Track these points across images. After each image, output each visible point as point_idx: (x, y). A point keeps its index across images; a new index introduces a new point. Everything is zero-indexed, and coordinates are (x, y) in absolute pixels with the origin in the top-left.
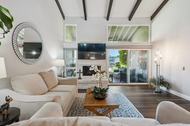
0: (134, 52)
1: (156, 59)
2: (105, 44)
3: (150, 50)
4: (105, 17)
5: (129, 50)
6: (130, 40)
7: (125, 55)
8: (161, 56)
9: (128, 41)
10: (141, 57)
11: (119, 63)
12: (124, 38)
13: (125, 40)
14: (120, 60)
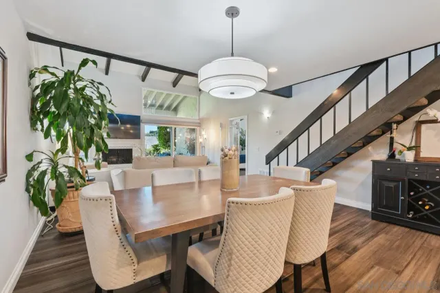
0: (181, 130)
1: (201, 140)
2: (140, 117)
3: (198, 128)
4: (138, 76)
5: (173, 127)
6: (176, 109)
7: (167, 132)
8: (205, 136)
9: (173, 110)
10: (189, 137)
11: (157, 146)
12: (166, 105)
13: (168, 108)
14: (159, 140)
